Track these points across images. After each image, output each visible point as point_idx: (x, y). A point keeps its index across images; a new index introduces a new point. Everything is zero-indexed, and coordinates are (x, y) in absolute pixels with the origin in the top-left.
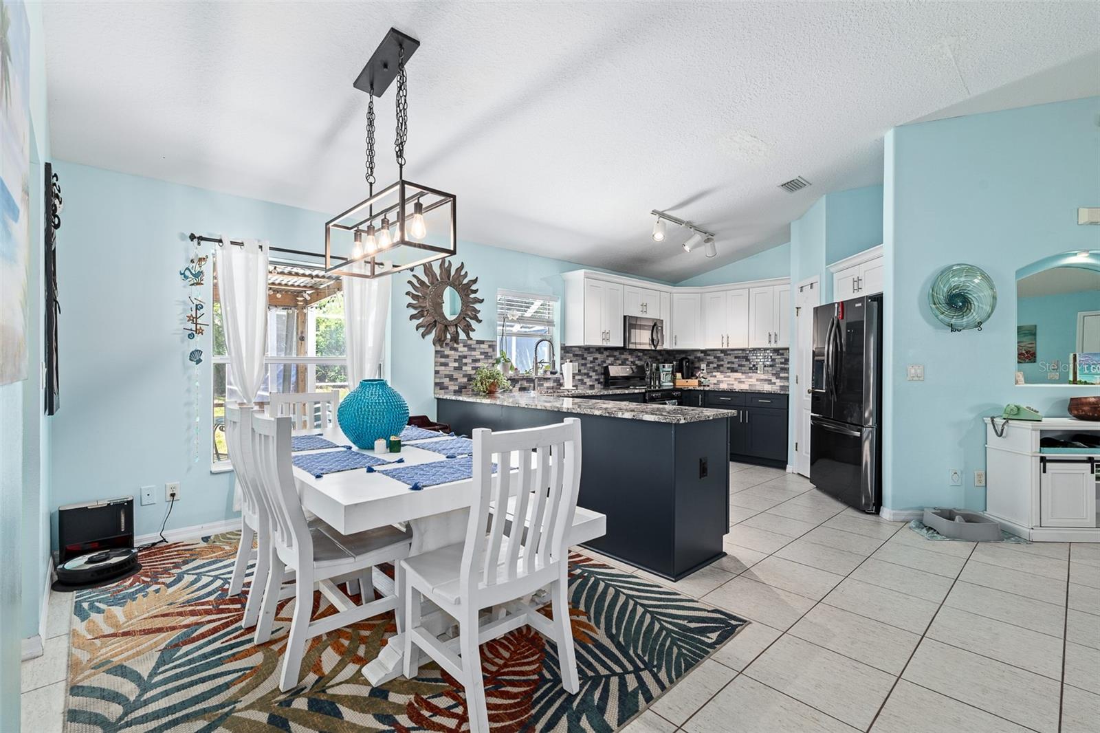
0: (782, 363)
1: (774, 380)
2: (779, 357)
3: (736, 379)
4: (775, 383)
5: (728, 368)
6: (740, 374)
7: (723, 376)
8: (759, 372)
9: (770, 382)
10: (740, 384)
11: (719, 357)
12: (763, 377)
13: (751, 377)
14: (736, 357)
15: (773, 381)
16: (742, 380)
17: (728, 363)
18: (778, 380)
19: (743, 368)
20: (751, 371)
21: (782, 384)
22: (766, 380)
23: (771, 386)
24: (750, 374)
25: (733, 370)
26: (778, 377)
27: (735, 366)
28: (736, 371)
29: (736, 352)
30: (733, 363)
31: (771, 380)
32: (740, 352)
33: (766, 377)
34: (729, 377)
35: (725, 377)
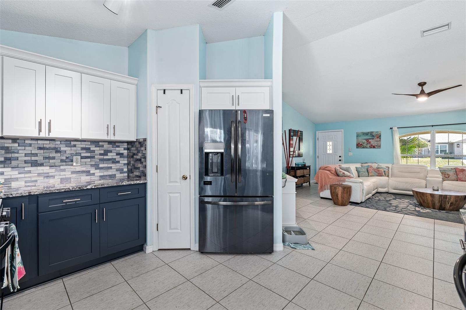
0: (101, 154)
1: (93, 171)
2: (98, 148)
3: (39, 175)
4: (94, 174)
5: (26, 162)
6: (48, 168)
7: (17, 172)
8: (74, 164)
9: (88, 173)
10: (46, 180)
11: (8, 148)
12: (79, 169)
13: (64, 170)
14: (40, 148)
15: (91, 172)
16: (50, 174)
17: (26, 155)
18: (98, 171)
19: (51, 161)
20: (63, 163)
21: (102, 174)
22: (83, 172)
23: (89, 177)
24: (62, 167)
25: (35, 164)
26: (97, 167)
27: (39, 159)
28: (42, 165)
29: (39, 142)
30: (36, 155)
31: (89, 172)
32: (48, 142)
33: (84, 169)
34: (30, 172)
35: (19, 173)
